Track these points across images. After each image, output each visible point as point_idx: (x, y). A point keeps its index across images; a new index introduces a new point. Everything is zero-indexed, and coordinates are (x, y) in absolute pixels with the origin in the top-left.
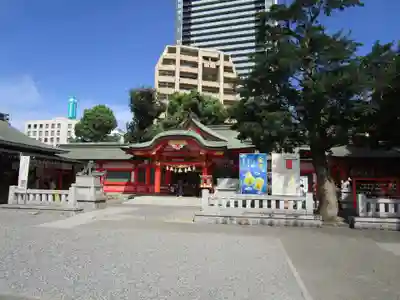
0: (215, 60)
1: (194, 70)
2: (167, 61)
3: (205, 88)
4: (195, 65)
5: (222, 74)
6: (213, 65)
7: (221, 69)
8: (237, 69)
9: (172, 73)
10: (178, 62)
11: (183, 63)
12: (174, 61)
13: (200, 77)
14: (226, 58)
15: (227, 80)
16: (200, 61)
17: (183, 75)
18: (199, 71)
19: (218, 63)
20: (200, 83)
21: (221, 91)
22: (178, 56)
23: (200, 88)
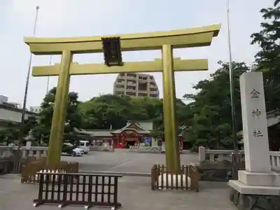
0: (145, 78)
1: (134, 85)
2: (119, 80)
3: (140, 94)
4: (134, 82)
5: (149, 86)
6: (144, 81)
7: (148, 84)
9: (123, 86)
10: (126, 81)
11: (128, 80)
12: (124, 80)
13: (137, 88)
15: (152, 90)
16: (137, 79)
17: (128, 87)
18: (137, 85)
19: (147, 80)
20: (137, 91)
21: (149, 95)
22: (126, 77)
23: (137, 94)
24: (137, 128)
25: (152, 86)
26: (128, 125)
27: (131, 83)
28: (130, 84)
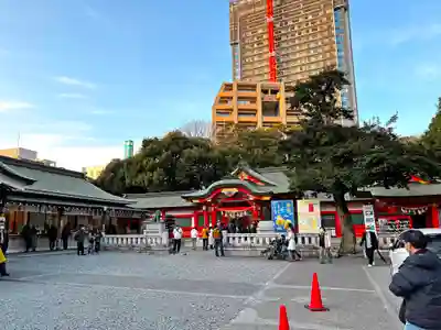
0: (275, 92)
1: (253, 106)
2: (223, 100)
3: (265, 124)
4: (253, 100)
7: (282, 103)
10: (235, 99)
11: (240, 98)
12: (231, 98)
13: (259, 112)
14: (288, 88)
16: (258, 94)
17: (241, 112)
18: (259, 106)
19: (278, 96)
20: (259, 118)
22: (234, 93)
23: (260, 125)
27: (248, 102)
28: (246, 105)
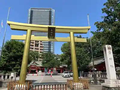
3: (35, 49)
7: (39, 44)
8: (44, 44)
13: (34, 46)
14: (41, 41)
16: (34, 42)
19: (39, 43)
20: (34, 47)
21: (39, 49)
24: (36, 64)
25: (41, 46)
26: (32, 62)
